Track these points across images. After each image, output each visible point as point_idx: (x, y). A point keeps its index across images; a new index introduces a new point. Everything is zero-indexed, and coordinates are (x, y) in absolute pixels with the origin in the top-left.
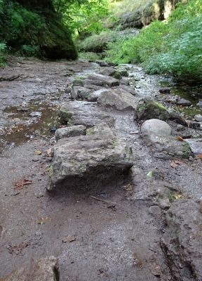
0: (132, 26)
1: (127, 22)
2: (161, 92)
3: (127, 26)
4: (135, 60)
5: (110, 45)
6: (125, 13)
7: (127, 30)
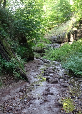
0: (56, 42)
1: (54, 40)
2: (64, 74)
3: (54, 42)
4: (58, 60)
5: (46, 50)
6: (53, 36)
7: (54, 44)
